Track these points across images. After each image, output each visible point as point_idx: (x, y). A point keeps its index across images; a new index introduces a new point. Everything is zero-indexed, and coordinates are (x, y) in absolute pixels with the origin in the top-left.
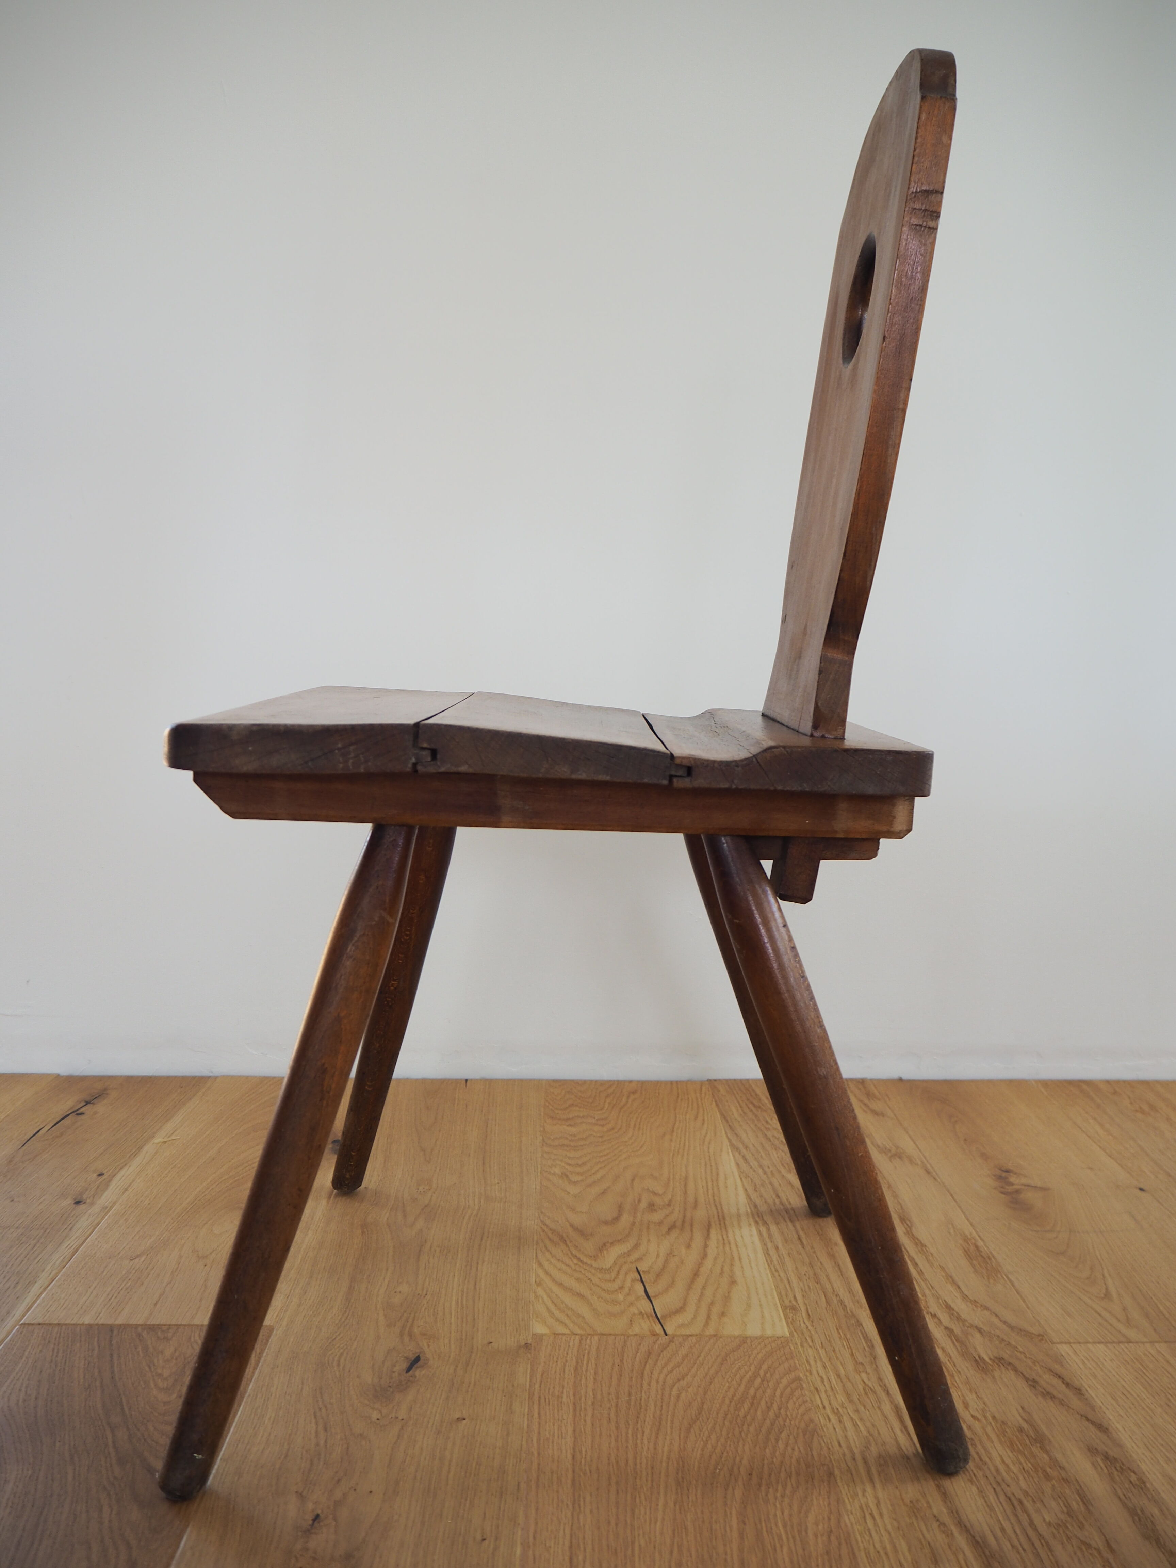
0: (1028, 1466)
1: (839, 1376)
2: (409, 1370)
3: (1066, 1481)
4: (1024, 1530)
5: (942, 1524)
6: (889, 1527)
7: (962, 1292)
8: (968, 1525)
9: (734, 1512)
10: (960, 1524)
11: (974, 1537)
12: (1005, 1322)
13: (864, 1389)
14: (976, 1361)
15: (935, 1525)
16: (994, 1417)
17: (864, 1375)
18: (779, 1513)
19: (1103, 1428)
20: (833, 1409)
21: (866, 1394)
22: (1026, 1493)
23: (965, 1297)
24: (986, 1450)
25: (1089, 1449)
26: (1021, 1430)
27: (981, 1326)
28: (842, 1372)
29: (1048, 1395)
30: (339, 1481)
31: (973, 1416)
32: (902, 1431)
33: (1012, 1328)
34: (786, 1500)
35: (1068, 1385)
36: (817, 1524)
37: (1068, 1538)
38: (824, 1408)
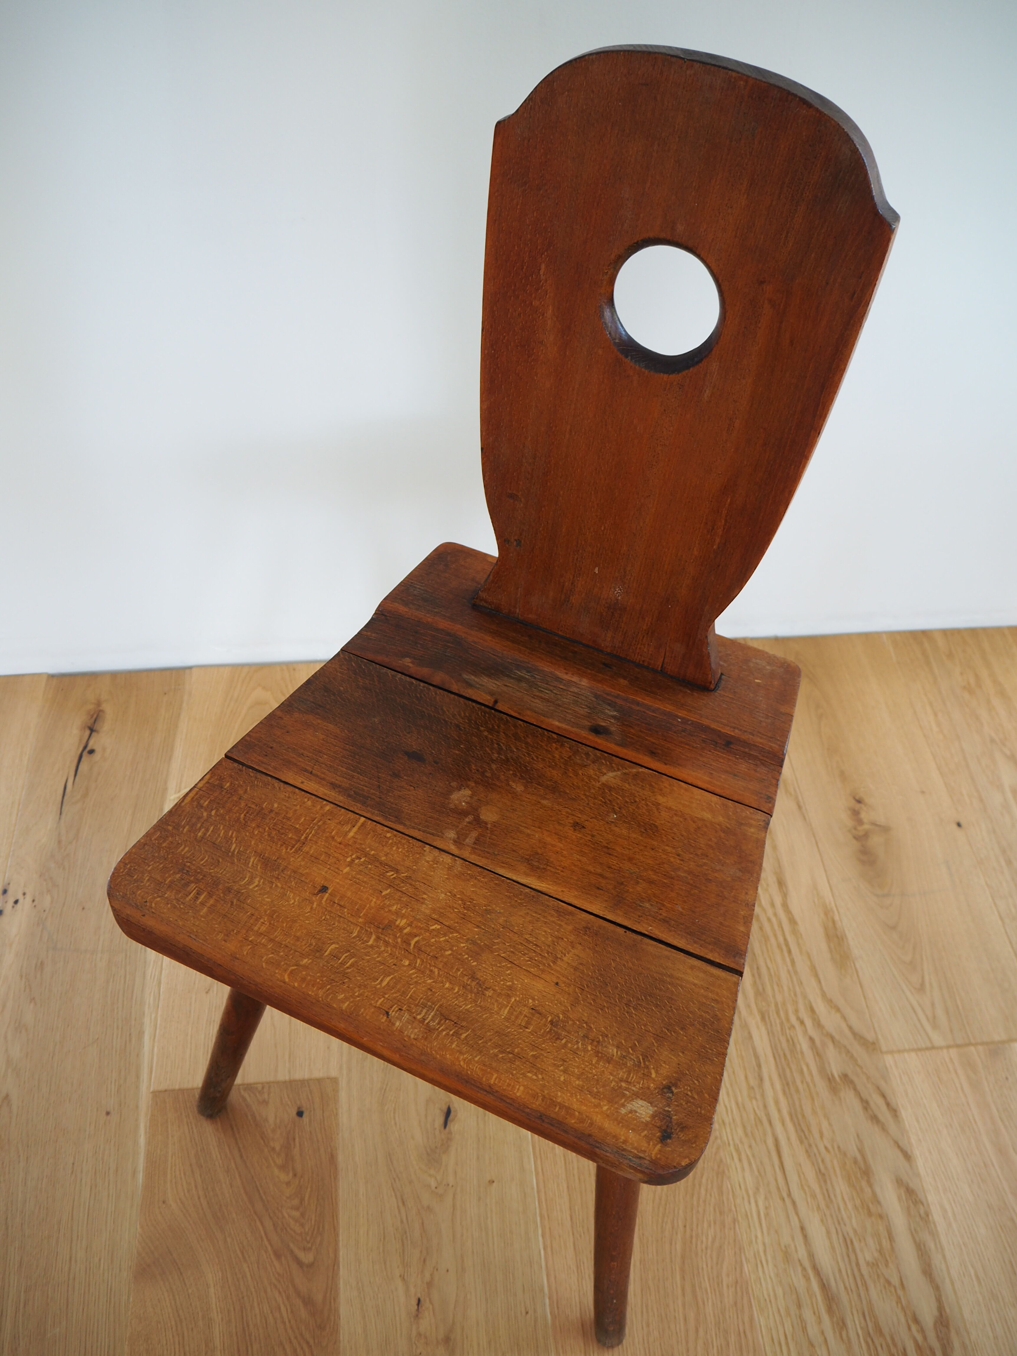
0: (858, 1202)
1: (737, 1104)
2: (445, 1124)
3: (881, 1217)
4: (852, 1270)
5: (804, 1269)
6: (772, 1275)
7: (821, 989)
8: (820, 1269)
9: (677, 1268)
10: (815, 1268)
11: (822, 1280)
12: (850, 1028)
13: (755, 1119)
14: (829, 1079)
15: (799, 1269)
16: (839, 1147)
17: (754, 1102)
18: (705, 1266)
19: (907, 1156)
20: (734, 1145)
21: (756, 1125)
22: (855, 1231)
23: (824, 994)
24: (833, 1186)
25: (897, 1181)
26: (855, 1161)
27: (834, 1034)
28: (740, 1099)
29: (875, 1119)
30: (424, 1261)
31: (826, 1148)
32: (780, 1169)
33: (855, 1034)
34: (709, 1251)
35: (888, 1104)
36: (728, 1275)
37: (878, 1276)
38: (729, 1144)
